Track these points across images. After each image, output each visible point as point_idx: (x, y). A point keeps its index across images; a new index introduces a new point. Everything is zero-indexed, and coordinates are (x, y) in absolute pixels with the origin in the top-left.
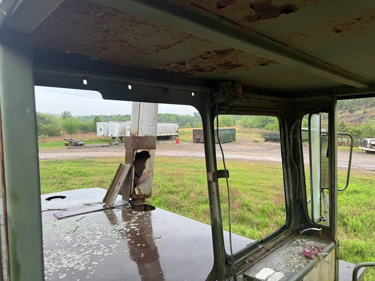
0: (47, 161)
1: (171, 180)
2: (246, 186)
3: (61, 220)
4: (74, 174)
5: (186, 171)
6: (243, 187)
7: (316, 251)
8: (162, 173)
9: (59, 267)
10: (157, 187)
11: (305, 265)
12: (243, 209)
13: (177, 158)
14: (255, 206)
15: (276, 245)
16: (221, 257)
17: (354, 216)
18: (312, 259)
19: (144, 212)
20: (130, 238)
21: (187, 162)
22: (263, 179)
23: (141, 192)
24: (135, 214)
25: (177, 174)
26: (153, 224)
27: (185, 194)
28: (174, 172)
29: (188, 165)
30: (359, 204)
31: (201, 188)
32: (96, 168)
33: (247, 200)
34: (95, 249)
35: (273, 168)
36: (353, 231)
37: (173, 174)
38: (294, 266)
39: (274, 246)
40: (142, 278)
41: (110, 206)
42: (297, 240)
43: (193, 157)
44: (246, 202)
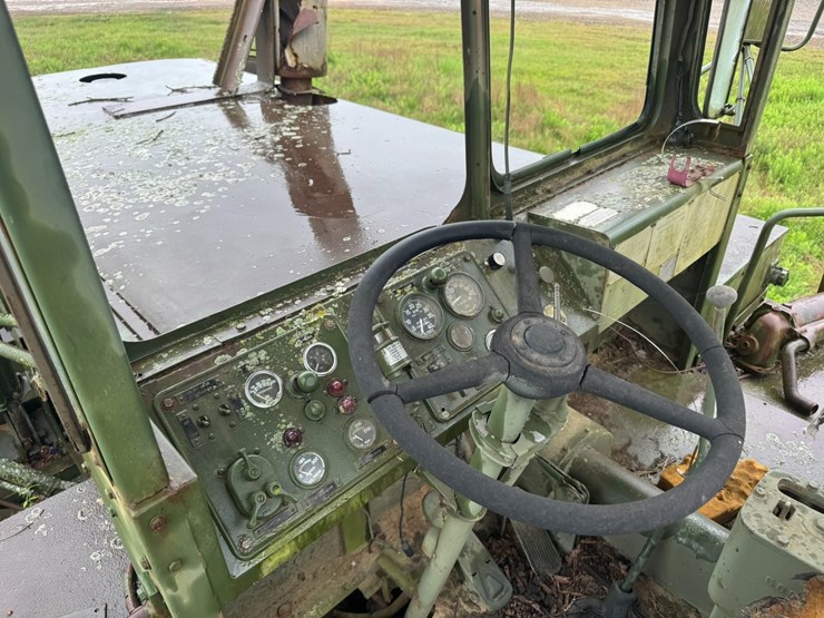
0: (75, 16)
1: (377, 67)
2: (556, 83)
3: (121, 120)
4: (147, 50)
5: (415, 46)
6: (549, 84)
7: (698, 173)
8: (356, 49)
9: (131, 201)
10: (344, 82)
11: (668, 197)
12: (542, 132)
13: (393, 12)
14: (571, 127)
15: (610, 163)
16: (483, 175)
17: (791, 150)
18: (684, 187)
19: (310, 108)
20: (282, 152)
21: (419, 21)
22: (599, 65)
23: (300, 61)
24: (290, 110)
25: (392, 52)
26: (332, 128)
27: (411, 99)
28: (384, 46)
29: (418, 30)
30: (809, 125)
31: (450, 86)
32: (195, 35)
33: (554, 112)
34: (205, 171)
35: (628, 39)
36: (777, 181)
37: (381, 53)
38: (643, 198)
39: (605, 165)
40: (310, 220)
41: (230, 92)
42: (660, 156)
43: (434, 8)
44: (553, 118)
